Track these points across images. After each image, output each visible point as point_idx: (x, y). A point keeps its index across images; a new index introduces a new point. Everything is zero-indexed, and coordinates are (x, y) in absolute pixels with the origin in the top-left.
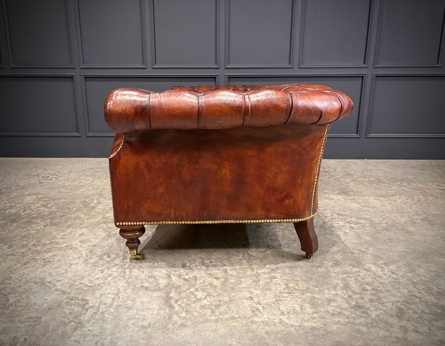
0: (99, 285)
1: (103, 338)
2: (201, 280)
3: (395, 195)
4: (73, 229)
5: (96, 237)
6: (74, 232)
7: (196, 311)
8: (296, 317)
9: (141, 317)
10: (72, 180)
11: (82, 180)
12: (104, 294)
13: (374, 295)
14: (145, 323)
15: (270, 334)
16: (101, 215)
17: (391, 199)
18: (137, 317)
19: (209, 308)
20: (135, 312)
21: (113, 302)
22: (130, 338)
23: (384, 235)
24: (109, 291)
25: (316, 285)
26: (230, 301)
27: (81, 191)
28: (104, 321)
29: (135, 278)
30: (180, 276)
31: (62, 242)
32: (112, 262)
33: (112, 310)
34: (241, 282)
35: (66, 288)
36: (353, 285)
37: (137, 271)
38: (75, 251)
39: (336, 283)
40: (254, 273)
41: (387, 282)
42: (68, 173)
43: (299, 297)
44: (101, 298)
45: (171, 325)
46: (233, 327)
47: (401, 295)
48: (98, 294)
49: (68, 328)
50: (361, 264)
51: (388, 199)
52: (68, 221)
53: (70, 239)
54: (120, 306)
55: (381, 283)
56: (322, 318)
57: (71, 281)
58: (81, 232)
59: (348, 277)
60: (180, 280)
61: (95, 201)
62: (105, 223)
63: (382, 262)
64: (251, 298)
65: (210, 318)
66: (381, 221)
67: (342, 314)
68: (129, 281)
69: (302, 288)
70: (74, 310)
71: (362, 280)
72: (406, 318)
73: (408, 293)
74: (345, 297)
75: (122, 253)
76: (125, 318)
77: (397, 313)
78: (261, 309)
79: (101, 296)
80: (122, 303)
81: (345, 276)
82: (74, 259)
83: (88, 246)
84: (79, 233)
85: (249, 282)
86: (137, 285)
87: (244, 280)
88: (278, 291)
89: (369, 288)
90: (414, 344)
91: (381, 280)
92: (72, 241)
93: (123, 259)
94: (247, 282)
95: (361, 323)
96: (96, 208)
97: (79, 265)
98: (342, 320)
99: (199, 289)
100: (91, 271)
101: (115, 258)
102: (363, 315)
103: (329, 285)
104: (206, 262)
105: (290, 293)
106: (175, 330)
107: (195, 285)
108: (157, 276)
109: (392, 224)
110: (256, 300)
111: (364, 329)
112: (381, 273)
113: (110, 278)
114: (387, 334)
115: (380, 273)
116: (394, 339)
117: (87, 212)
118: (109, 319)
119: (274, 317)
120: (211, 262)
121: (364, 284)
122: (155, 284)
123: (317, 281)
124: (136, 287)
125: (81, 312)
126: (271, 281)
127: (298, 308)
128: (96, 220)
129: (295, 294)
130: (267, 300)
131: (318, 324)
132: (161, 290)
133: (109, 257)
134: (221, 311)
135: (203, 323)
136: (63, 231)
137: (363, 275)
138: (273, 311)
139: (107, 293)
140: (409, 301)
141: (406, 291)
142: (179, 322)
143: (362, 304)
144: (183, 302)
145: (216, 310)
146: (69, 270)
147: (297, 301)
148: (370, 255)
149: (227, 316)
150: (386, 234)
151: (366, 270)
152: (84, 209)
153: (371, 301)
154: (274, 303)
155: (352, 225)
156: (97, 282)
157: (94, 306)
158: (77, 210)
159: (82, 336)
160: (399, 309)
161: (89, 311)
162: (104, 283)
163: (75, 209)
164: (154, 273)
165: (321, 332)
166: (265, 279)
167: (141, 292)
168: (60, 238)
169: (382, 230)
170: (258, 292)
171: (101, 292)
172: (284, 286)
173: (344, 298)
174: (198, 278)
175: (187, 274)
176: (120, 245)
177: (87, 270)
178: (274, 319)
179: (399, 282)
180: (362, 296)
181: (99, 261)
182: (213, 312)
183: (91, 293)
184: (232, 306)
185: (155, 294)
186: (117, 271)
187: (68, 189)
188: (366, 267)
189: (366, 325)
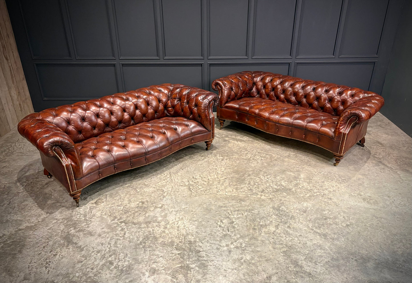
7: (199, 192)
8: (230, 193)
14: (184, 196)
26: (210, 189)
40: (219, 180)
43: (232, 187)
45: (192, 196)
56: (238, 193)
59: (251, 180)
64: (217, 188)
89: (256, 184)
105: (230, 186)
110: (218, 188)
113: (168, 183)
115: (263, 179)
127: (231, 190)
130: (222, 188)
133: (164, 175)
138: (223, 191)
144: (195, 189)
151: (259, 178)
153: (256, 188)
154: (224, 189)
155: (262, 158)
169: (274, 160)
170: (219, 186)
182: (205, 192)
184: (211, 190)
185: (185, 187)
188: (259, 176)
189: (251, 195)
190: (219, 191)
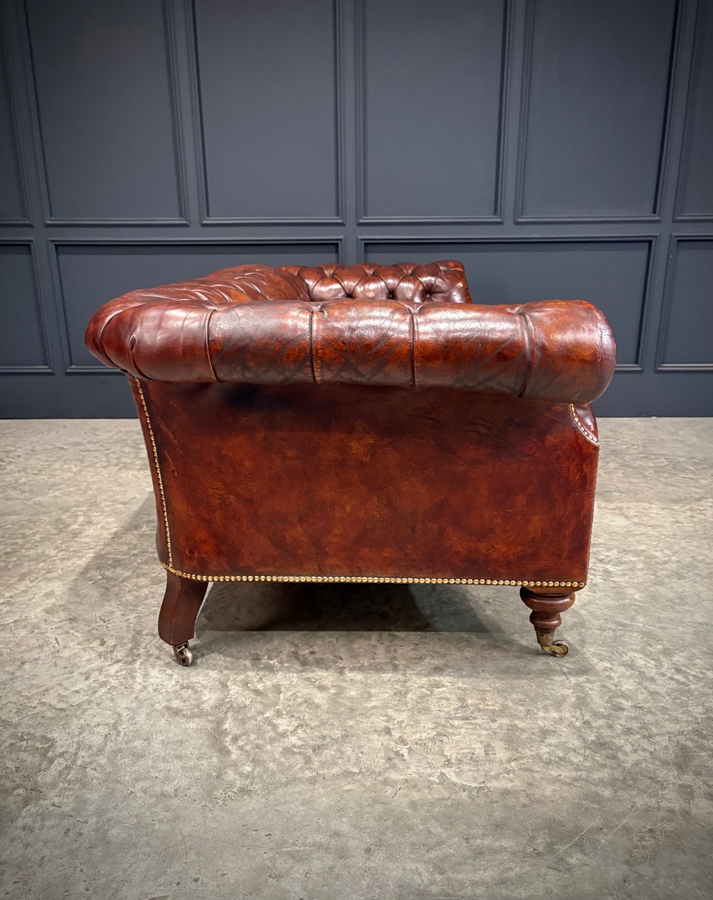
0: (79, 705)
1: (81, 820)
2: (290, 693)
3: (704, 498)
4: (32, 582)
5: (79, 600)
6: (33, 589)
7: (274, 760)
8: (474, 769)
9: (161, 776)
10: (36, 472)
11: (56, 470)
12: (88, 725)
13: (635, 718)
14: (169, 788)
15: (419, 807)
16: (92, 551)
17: (695, 507)
18: (153, 775)
19: (300, 753)
20: (150, 763)
21: (106, 743)
22: (135, 821)
23: (672, 587)
24: (98, 719)
25: (520, 700)
26: (345, 737)
27: (52, 495)
28: (84, 785)
29: (155, 690)
30: (247, 684)
31: (7, 611)
32: (109, 655)
33: (103, 760)
34: (370, 695)
35: (12, 715)
36: (596, 699)
37: (158, 675)
38: (32, 632)
39: (563, 695)
40: (397, 675)
41: (662, 690)
42: (27, 454)
43: (484, 726)
44: (82, 736)
45: (221, 792)
46: (345, 794)
47: (690, 719)
48: (75, 724)
49: (11, 799)
50: (617, 652)
51: (688, 507)
52: (21, 565)
53: (24, 606)
54: (120, 750)
55: (651, 693)
56: (525, 770)
57: (21, 698)
58: (48, 590)
59: (588, 681)
60: (247, 692)
61: (81, 519)
62: (99, 568)
63: (660, 647)
64: (388, 731)
65: (300, 775)
66: (668, 556)
67: (565, 762)
68: (140, 697)
69: (492, 708)
70: (25, 761)
71: (614, 688)
72: (693, 769)
73: (704, 713)
74: (578, 724)
75: (130, 636)
76: (127, 778)
77: (676, 757)
78: (406, 754)
79: (82, 729)
80: (124, 746)
81: (582, 679)
82: (31, 649)
83: (61, 622)
84: (44, 592)
85: (387, 695)
86: (157, 706)
87: (377, 690)
88: (442, 714)
90: (703, 824)
91: (652, 687)
92: (27, 610)
93: (131, 649)
94: (382, 696)
95: (602, 781)
96: (83, 535)
97: (40, 662)
98: (566, 773)
99: (284, 712)
100: (65, 676)
101: (115, 646)
102: (608, 762)
103: (547, 698)
104: (303, 653)
105: (467, 719)
106: (229, 802)
107: (276, 704)
108: (200, 685)
109: (691, 563)
110: (396, 734)
111: (607, 793)
112: (655, 670)
113: (103, 690)
114: (653, 802)
115: (652, 672)
116: (662, 813)
117: (62, 543)
118: (95, 781)
119: (429, 771)
120: (312, 653)
121: (618, 697)
122: (194, 703)
123: (525, 693)
124: (155, 710)
125: (40, 765)
126: (432, 692)
127: (480, 751)
128: (79, 562)
129: (476, 721)
130: (419, 735)
131: (518, 784)
132: (206, 715)
133: (103, 643)
134: (323, 760)
135: (286, 784)
136: (10, 586)
137: (618, 677)
138: (430, 757)
139: (93, 724)
140: (704, 732)
141: (700, 709)
142: (238, 784)
143: (608, 740)
144: (248, 740)
145: (315, 759)
146: (18, 673)
147: (479, 735)
148: (637, 632)
149: (335, 770)
150: (674, 585)
151: (624, 664)
152: (57, 537)
153: (628, 731)
154: (432, 740)
155: (610, 567)
156: (76, 700)
157: (66, 752)
158: (43, 540)
159: (39, 818)
160: (681, 749)
161: (56, 762)
162: (90, 702)
163: (37, 538)
164: (194, 679)
165: (521, 799)
166: (419, 687)
167: (164, 721)
168: (4, 603)
169: (669, 577)
170: (403, 716)
171: (82, 721)
172: (457, 703)
173: (575, 727)
174: (283, 689)
175: (261, 679)
176: (127, 618)
177: (55, 674)
178: (430, 775)
179: (689, 691)
180: (610, 722)
181: (82, 652)
182: (308, 761)
183: (62, 723)
184: (348, 749)
185: (193, 725)
186: (118, 674)
187: (25, 492)
188: (626, 658)
189: (611, 783)
190: (404, 751)
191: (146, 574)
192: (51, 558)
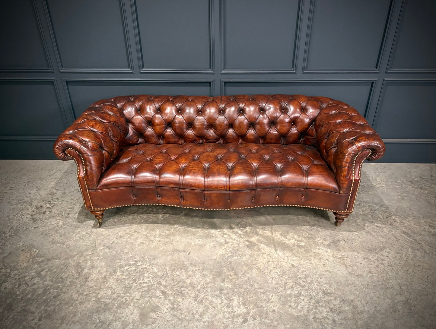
3: (384, 247)
16: (94, 295)
17: (380, 256)
42: (62, 196)
51: (376, 256)
52: (61, 309)
62: (98, 311)
66: (364, 306)
158: (71, 284)
163: (68, 282)
187: (61, 236)
191: (119, 318)
192: (75, 302)
